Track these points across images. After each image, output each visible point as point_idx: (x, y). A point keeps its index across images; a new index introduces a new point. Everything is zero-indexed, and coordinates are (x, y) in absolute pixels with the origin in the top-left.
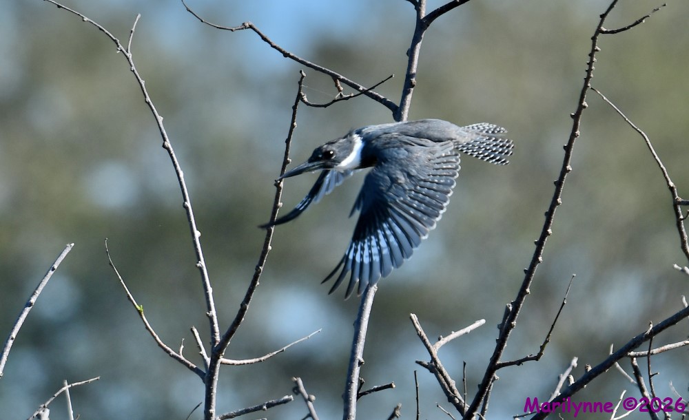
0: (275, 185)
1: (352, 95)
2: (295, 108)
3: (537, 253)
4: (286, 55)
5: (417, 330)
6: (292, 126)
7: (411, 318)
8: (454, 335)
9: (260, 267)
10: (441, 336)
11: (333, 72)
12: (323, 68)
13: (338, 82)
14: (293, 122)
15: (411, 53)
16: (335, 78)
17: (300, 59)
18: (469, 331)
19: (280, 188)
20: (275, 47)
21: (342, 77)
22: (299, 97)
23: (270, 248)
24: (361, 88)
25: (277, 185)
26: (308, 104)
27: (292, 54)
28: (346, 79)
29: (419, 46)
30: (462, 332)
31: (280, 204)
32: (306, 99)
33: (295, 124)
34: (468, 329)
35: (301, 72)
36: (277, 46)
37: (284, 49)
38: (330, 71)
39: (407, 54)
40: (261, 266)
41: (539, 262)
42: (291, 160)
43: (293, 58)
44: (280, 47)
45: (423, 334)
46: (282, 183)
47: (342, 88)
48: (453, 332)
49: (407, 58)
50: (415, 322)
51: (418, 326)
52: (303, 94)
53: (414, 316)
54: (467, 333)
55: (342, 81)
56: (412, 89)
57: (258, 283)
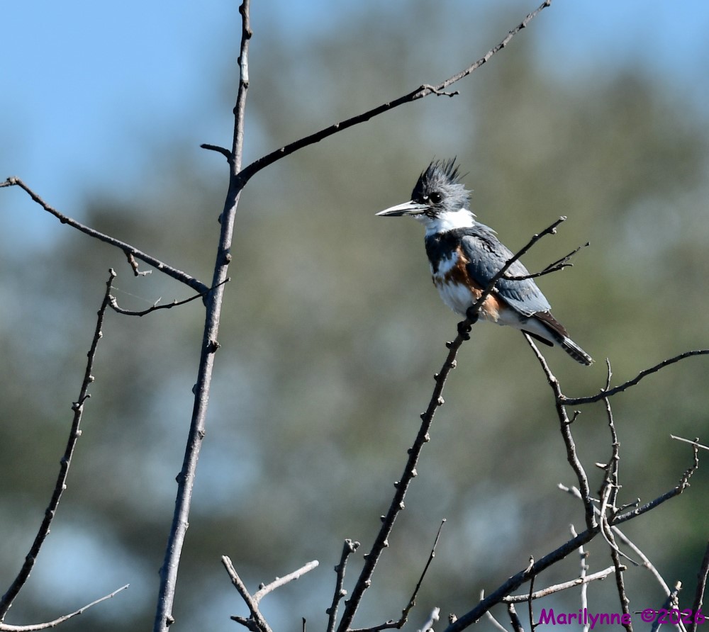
0: (73, 408)
1: (176, 302)
2: (100, 314)
3: (398, 498)
4: (64, 220)
5: (231, 577)
6: (97, 336)
7: (223, 562)
8: (279, 582)
9: (52, 512)
10: (263, 584)
11: (124, 244)
12: (112, 239)
13: (132, 257)
14: (98, 330)
15: (224, 220)
16: (128, 252)
17: (82, 226)
18: (298, 576)
19: (80, 412)
20: (49, 210)
21: (136, 251)
22: (107, 301)
23: (64, 486)
24: (161, 266)
25: (76, 409)
26: (118, 311)
27: (71, 220)
28: (142, 253)
29: (233, 210)
30: (289, 578)
31: (79, 432)
32: (115, 304)
33: (100, 333)
34: (297, 574)
35: (110, 271)
36: (53, 208)
37: (61, 213)
38: (121, 243)
39: (219, 220)
40: (53, 509)
41: (401, 508)
42: (93, 378)
43: (72, 224)
44: (57, 211)
45: (239, 581)
46: (82, 407)
47: (136, 264)
48: (277, 578)
49: (219, 226)
50: (228, 566)
51: (233, 572)
52: (111, 297)
53: (227, 559)
54: (295, 579)
55: (137, 255)
56: (226, 266)
57: (49, 531)
